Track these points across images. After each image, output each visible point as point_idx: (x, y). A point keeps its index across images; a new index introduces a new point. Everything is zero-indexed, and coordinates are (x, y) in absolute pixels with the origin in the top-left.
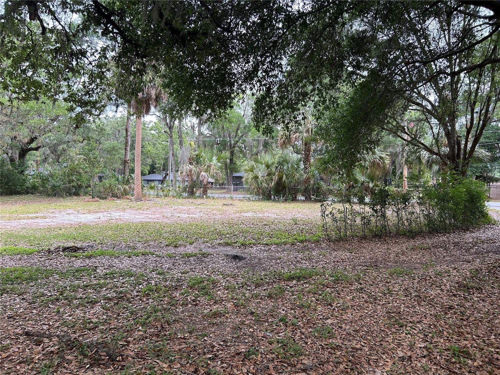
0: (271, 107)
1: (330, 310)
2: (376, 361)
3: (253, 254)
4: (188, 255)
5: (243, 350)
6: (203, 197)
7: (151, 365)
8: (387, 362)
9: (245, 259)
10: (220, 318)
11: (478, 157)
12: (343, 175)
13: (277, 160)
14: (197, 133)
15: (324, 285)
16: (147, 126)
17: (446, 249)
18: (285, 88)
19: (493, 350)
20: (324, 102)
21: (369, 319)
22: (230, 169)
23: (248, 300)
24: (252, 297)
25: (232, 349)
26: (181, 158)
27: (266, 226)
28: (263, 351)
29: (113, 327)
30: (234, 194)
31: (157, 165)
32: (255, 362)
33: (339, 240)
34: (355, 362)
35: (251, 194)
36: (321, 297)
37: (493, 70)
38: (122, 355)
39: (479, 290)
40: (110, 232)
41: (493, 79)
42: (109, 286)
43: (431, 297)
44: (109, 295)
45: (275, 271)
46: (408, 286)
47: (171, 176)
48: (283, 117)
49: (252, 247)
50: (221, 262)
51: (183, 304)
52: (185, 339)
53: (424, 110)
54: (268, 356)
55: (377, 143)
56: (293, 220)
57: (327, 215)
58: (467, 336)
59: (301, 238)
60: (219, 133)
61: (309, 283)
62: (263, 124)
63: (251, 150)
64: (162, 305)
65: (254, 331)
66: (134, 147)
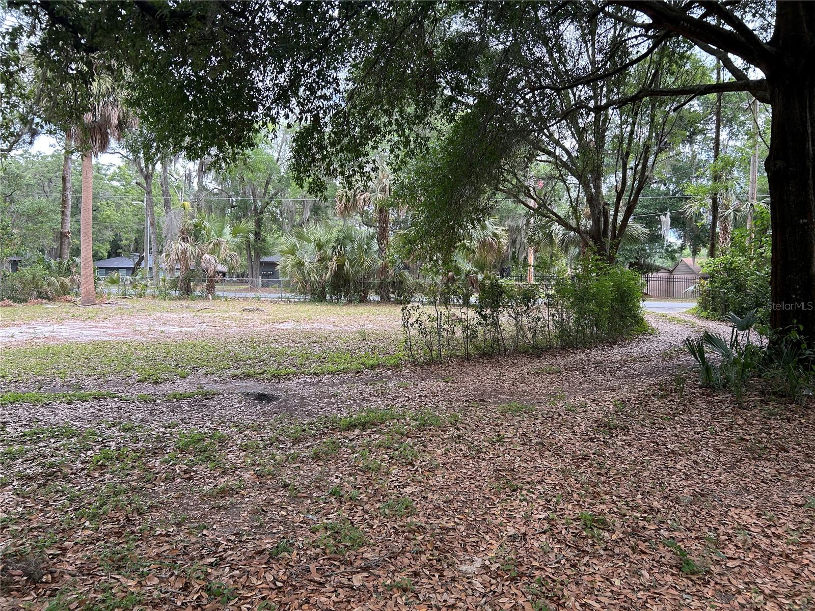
0: (321, 148)
1: (410, 473)
2: (476, 545)
3: (291, 391)
4: (177, 397)
5: (268, 546)
6: (207, 298)
7: (106, 584)
8: (491, 544)
9: (277, 398)
10: (232, 497)
11: (632, 235)
12: (437, 261)
13: (334, 235)
14: (195, 185)
15: (402, 434)
16: (103, 172)
17: (584, 372)
18: (345, 117)
19: (638, 515)
20: (407, 143)
21: (468, 483)
22: (255, 249)
23: (279, 465)
24: (287, 460)
25: (250, 546)
26: (168, 230)
27: (315, 345)
28: (301, 545)
29: (35, 525)
30: (263, 292)
31: (124, 242)
32: (288, 563)
33: (430, 362)
34: (444, 549)
35: (292, 292)
36: (397, 453)
37: (653, 106)
38: (51, 573)
39: (625, 429)
40: (33, 361)
41: (653, 120)
42: (29, 455)
43: (559, 444)
44: (28, 471)
45: (326, 417)
46: (527, 429)
47: (149, 262)
48: (341, 166)
49: (290, 379)
50: (236, 406)
51: (166, 478)
52: (169, 536)
53: (558, 163)
54: (308, 552)
55: (487, 211)
56: (360, 333)
57: (412, 325)
58: (604, 497)
59: (371, 362)
60: (234, 188)
61: (380, 432)
62: (309, 176)
63: (292, 219)
64: (128, 482)
65: (288, 514)
66: (80, 209)
